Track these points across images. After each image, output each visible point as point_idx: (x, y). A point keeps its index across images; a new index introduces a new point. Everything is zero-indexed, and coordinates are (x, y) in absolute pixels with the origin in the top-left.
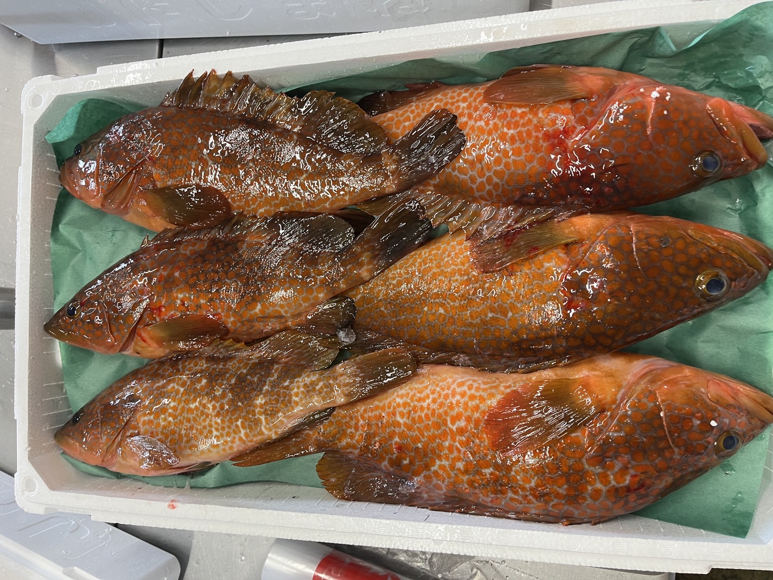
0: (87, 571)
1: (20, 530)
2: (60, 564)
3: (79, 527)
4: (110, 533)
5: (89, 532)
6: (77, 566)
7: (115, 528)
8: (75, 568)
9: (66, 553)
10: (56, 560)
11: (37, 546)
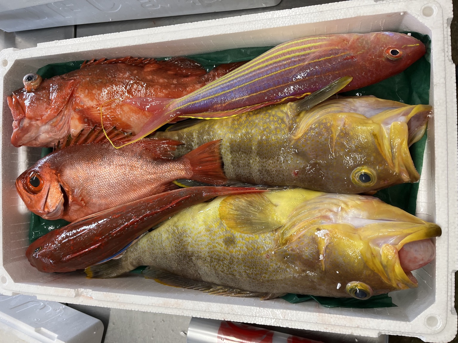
0: (48, 330)
1: (11, 309)
2: (32, 326)
3: (45, 306)
4: (63, 309)
5: (51, 309)
6: (43, 327)
7: (67, 306)
8: (42, 328)
9: (37, 320)
10: (31, 324)
11: (20, 317)
